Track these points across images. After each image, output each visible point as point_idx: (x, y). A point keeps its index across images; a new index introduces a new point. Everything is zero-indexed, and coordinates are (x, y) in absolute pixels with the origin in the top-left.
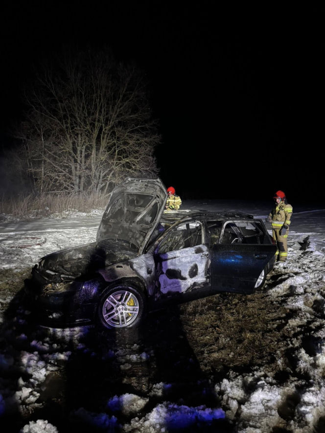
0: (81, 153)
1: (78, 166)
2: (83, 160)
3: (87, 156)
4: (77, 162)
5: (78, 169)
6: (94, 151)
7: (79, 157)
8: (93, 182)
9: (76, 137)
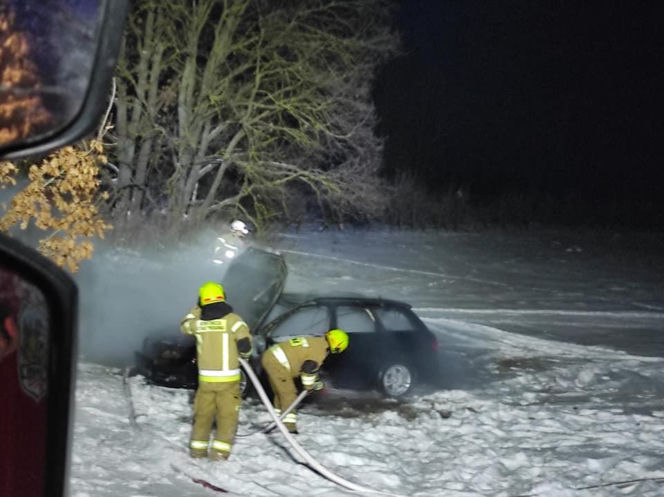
0: (150, 67)
1: (138, 109)
2: (154, 89)
3: (167, 78)
4: (135, 95)
5: (136, 115)
6: (190, 67)
7: (142, 81)
8: (178, 165)
9: (140, 21)
